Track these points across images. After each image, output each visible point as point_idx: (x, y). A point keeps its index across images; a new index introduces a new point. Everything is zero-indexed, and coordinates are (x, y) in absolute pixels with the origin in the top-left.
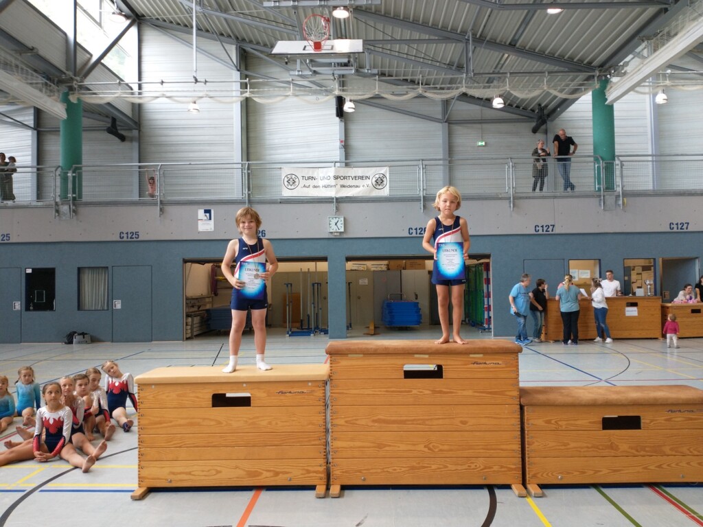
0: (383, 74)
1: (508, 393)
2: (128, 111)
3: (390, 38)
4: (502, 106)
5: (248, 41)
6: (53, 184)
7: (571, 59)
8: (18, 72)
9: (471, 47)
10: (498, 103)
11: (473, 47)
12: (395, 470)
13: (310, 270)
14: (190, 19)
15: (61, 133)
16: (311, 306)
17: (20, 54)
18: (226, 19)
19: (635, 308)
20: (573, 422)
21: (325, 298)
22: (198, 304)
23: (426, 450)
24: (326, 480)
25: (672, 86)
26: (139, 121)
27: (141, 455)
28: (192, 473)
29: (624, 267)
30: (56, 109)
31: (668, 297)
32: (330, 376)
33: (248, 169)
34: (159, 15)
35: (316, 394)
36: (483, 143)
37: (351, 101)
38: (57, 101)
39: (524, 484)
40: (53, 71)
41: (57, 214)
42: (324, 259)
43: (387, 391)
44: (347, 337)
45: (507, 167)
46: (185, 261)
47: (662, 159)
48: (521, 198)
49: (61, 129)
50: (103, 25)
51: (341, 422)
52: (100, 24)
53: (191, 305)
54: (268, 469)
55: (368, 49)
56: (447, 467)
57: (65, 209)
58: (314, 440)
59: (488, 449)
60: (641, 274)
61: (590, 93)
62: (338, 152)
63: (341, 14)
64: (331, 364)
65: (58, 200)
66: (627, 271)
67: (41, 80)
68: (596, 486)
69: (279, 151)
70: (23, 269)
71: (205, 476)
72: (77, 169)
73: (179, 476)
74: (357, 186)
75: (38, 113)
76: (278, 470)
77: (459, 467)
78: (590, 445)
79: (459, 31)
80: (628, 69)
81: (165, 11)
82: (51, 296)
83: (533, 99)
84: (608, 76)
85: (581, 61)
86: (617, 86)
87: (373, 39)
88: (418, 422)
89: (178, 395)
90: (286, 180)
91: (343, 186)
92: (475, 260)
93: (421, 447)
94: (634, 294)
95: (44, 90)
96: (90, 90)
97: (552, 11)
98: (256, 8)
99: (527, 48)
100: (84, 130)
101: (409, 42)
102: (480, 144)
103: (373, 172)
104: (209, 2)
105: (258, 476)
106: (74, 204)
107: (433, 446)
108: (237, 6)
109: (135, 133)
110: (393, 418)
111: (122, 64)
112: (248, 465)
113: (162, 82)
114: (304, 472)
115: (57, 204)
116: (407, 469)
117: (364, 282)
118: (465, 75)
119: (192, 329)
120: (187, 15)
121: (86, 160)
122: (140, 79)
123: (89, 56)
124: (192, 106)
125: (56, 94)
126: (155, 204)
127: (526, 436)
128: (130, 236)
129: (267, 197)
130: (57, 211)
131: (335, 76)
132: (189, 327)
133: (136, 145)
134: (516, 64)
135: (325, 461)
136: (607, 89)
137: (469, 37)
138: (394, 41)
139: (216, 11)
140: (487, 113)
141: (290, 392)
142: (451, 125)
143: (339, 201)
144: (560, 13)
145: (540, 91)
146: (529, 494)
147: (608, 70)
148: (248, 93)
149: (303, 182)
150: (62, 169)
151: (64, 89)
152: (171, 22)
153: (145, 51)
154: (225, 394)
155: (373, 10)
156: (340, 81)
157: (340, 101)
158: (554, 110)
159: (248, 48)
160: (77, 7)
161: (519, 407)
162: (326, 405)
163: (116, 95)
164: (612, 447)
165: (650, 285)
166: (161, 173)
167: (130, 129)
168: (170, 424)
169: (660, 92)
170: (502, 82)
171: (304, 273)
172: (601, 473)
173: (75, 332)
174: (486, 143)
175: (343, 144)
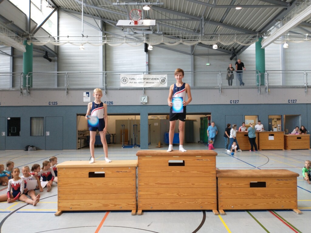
0: (165, 34)
1: (211, 172)
2: (53, 49)
3: (168, 18)
4: (217, 48)
5: (106, 18)
6: (20, 80)
7: (247, 28)
8: (5, 31)
9: (203, 23)
10: (215, 47)
11: (204, 23)
12: (164, 204)
13: (133, 119)
14: (80, 8)
15: (24, 58)
16: (133, 135)
17: (6, 24)
18: (97, 9)
19: (273, 137)
20: (238, 184)
21: (139, 131)
22: (83, 134)
23: (177, 195)
24: (136, 208)
25: (290, 41)
26: (58, 53)
27: (59, 197)
28: (80, 205)
29: (269, 119)
30: (21, 47)
31: (287, 132)
32: (138, 165)
33: (106, 75)
34: (67, 6)
35: (132, 172)
36: (209, 64)
37: (151, 45)
38: (21, 44)
39: (218, 210)
40: (20, 31)
41: (21, 94)
42: (139, 114)
43: (161, 171)
44: (148, 149)
45: (218, 75)
46: (78, 115)
47: (286, 72)
48: (224, 88)
49: (23, 56)
50: (42, 11)
51: (143, 184)
52: (41, 10)
53: (80, 134)
54: (112, 203)
55: (159, 23)
56: (186, 202)
57: (25, 91)
58: (131, 191)
59: (203, 195)
60: (276, 122)
61: (255, 43)
62: (145, 67)
63: (146, 8)
64: (138, 160)
65: (22, 87)
66: (270, 120)
67: (15, 35)
68: (247, 211)
69: (119, 67)
70: (6, 118)
71: (86, 206)
72: (30, 74)
73: (75, 206)
74: (153, 83)
75: (13, 49)
76: (116, 204)
77: (191, 203)
78: (245, 194)
79: (198, 16)
80: (271, 33)
81: (70, 5)
82: (19, 130)
83: (230, 45)
84: (263, 36)
85: (251, 29)
86: (266, 40)
87: (161, 19)
88: (174, 184)
89: (75, 173)
90: (122, 79)
91: (147, 83)
92: (205, 115)
93: (175, 194)
94: (273, 130)
95: (16, 39)
96: (36, 39)
97: (238, 8)
98: (110, 4)
99: (228, 23)
100: (34, 57)
101: (177, 20)
102: (207, 64)
103: (160, 77)
104: (89, 1)
105: (107, 206)
106: (29, 90)
107: (180, 194)
108: (101, 3)
109: (56, 58)
110: (164, 182)
111: (50, 28)
112: (103, 202)
113: (68, 37)
114: (127, 205)
115: (21, 89)
116: (169, 203)
117: (156, 124)
118: (200, 35)
119: (80, 144)
120: (80, 7)
121: (34, 70)
122: (58, 35)
123: (36, 24)
124: (81, 47)
125: (21, 41)
126: (64, 90)
127: (219, 190)
128: (53, 103)
129: (114, 87)
130: (21, 92)
131: (144, 34)
132: (79, 144)
133: (56, 63)
134: (223, 30)
135: (136, 200)
136: (262, 42)
137: (202, 18)
138: (170, 19)
139: (92, 5)
140: (211, 51)
141: (121, 172)
142: (195, 56)
143: (145, 89)
144: (241, 9)
145: (233, 42)
146: (219, 214)
147: (262, 33)
148: (106, 42)
149: (130, 81)
150: (24, 74)
151: (25, 39)
152: (72, 10)
153: (61, 22)
154: (94, 172)
155: (161, 6)
156: (146, 37)
157: (146, 46)
158: (239, 50)
159: (106, 21)
160: (31, 3)
161: (216, 178)
162: (136, 177)
163: (48, 42)
164: (254, 194)
165: (279, 126)
166: (67, 76)
167: (54, 56)
168: (71, 185)
169: (285, 43)
170: (217, 38)
171: (130, 120)
172: (250, 205)
173: (29, 146)
174: (210, 64)
175: (148, 64)
